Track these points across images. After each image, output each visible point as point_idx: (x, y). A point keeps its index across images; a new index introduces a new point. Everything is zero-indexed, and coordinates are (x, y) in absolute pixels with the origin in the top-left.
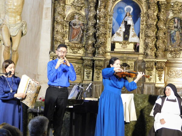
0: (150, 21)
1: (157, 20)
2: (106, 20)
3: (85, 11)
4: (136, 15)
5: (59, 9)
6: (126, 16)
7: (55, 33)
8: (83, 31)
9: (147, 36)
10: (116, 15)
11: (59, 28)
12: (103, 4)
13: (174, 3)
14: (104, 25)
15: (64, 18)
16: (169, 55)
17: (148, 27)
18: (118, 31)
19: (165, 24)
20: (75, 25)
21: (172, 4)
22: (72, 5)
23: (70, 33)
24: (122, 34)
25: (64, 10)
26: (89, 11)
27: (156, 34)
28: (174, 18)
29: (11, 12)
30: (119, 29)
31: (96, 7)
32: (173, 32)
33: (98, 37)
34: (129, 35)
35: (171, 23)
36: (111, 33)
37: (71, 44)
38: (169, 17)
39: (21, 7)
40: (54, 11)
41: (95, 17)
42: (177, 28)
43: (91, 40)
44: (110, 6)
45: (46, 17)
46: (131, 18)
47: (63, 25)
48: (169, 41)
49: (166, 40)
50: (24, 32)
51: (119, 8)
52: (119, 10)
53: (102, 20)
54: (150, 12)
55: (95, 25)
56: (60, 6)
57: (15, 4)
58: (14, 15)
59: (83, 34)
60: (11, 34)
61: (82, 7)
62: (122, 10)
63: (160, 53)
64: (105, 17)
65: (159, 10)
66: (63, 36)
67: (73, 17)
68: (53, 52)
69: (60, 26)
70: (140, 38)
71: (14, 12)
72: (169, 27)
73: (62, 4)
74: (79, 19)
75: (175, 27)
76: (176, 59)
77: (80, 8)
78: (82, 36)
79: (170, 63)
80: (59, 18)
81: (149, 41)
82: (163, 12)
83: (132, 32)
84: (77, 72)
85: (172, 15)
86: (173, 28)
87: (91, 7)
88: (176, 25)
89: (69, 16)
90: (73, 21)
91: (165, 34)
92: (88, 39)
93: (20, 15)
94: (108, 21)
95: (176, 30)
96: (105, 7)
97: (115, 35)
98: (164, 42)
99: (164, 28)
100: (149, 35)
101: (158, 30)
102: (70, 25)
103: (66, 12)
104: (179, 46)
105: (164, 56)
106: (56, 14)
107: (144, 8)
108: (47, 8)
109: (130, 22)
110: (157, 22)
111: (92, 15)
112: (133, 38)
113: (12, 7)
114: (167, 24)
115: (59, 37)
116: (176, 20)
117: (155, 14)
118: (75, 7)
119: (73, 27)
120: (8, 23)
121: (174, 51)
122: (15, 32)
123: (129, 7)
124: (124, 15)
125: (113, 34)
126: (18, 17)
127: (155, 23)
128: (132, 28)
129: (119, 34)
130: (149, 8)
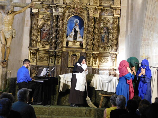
0: (90, 29)
1: (93, 28)
2: (63, 28)
3: (50, 22)
4: (81, 25)
5: (35, 21)
6: (75, 25)
7: (32, 35)
8: (49, 34)
9: (88, 38)
10: (69, 24)
11: (34, 32)
12: (62, 18)
13: (104, 18)
14: (62, 31)
15: (38, 26)
16: (101, 49)
17: (88, 32)
18: (70, 35)
19: (98, 31)
20: (44, 30)
21: (103, 19)
22: (43, 18)
23: (41, 35)
24: (73, 36)
25: (38, 22)
26: (53, 22)
27: (93, 37)
28: (104, 27)
29: (6, 24)
30: (71, 33)
31: (57, 20)
32: (103, 35)
33: (58, 38)
34: (77, 37)
35: (102, 30)
36: (66, 36)
37: (42, 42)
38: (101, 27)
39: (12, 21)
40: (32, 22)
41: (57, 26)
42: (105, 33)
43: (54, 40)
44: (65, 20)
45: (27, 26)
46: (78, 27)
47: (37, 30)
48: (101, 41)
49: (99, 40)
50: (14, 36)
51: (71, 20)
52: (71, 22)
53: (61, 28)
54: (90, 23)
55: (56, 31)
56: (35, 19)
57: (9, 19)
58: (8, 25)
59: (49, 36)
60: (6, 37)
61: (48, 20)
62: (73, 22)
63: (95, 48)
64: (63, 26)
65: (95, 23)
66: (37, 37)
67: (43, 26)
68: (30, 47)
69: (35, 31)
70: (84, 39)
71: (8, 24)
72: (101, 32)
73: (36, 18)
74: (46, 27)
75: (104, 33)
76: (105, 52)
77: (47, 20)
78: (49, 37)
79: (101, 54)
80: (34, 26)
81: (89, 40)
82: (97, 23)
83: (78, 35)
84: (45, 59)
85: (103, 25)
86: (103, 33)
87: (54, 20)
88: (105, 31)
89: (40, 25)
90: (43, 28)
91: (98, 36)
92: (52, 39)
93: (12, 26)
94: (64, 29)
95: (105, 34)
96: (63, 20)
97: (69, 37)
98: (97, 41)
99: (98, 33)
100: (89, 37)
101: (94, 34)
102: (41, 31)
103: (39, 23)
104: (107, 44)
105: (98, 50)
106: (33, 24)
107: (86, 21)
108: (28, 20)
109: (77, 29)
110: (94, 30)
111: (54, 25)
112: (79, 39)
113: (7, 21)
114: (100, 30)
115: (34, 38)
116: (105, 28)
117: (93, 24)
118: (44, 19)
119: (43, 32)
120: (4, 30)
121: (104, 47)
122: (8, 35)
123: (77, 20)
124: (74, 25)
125: (67, 37)
126: (10, 27)
127: (92, 30)
128: (78, 33)
129: (71, 37)
130: (89, 21)
